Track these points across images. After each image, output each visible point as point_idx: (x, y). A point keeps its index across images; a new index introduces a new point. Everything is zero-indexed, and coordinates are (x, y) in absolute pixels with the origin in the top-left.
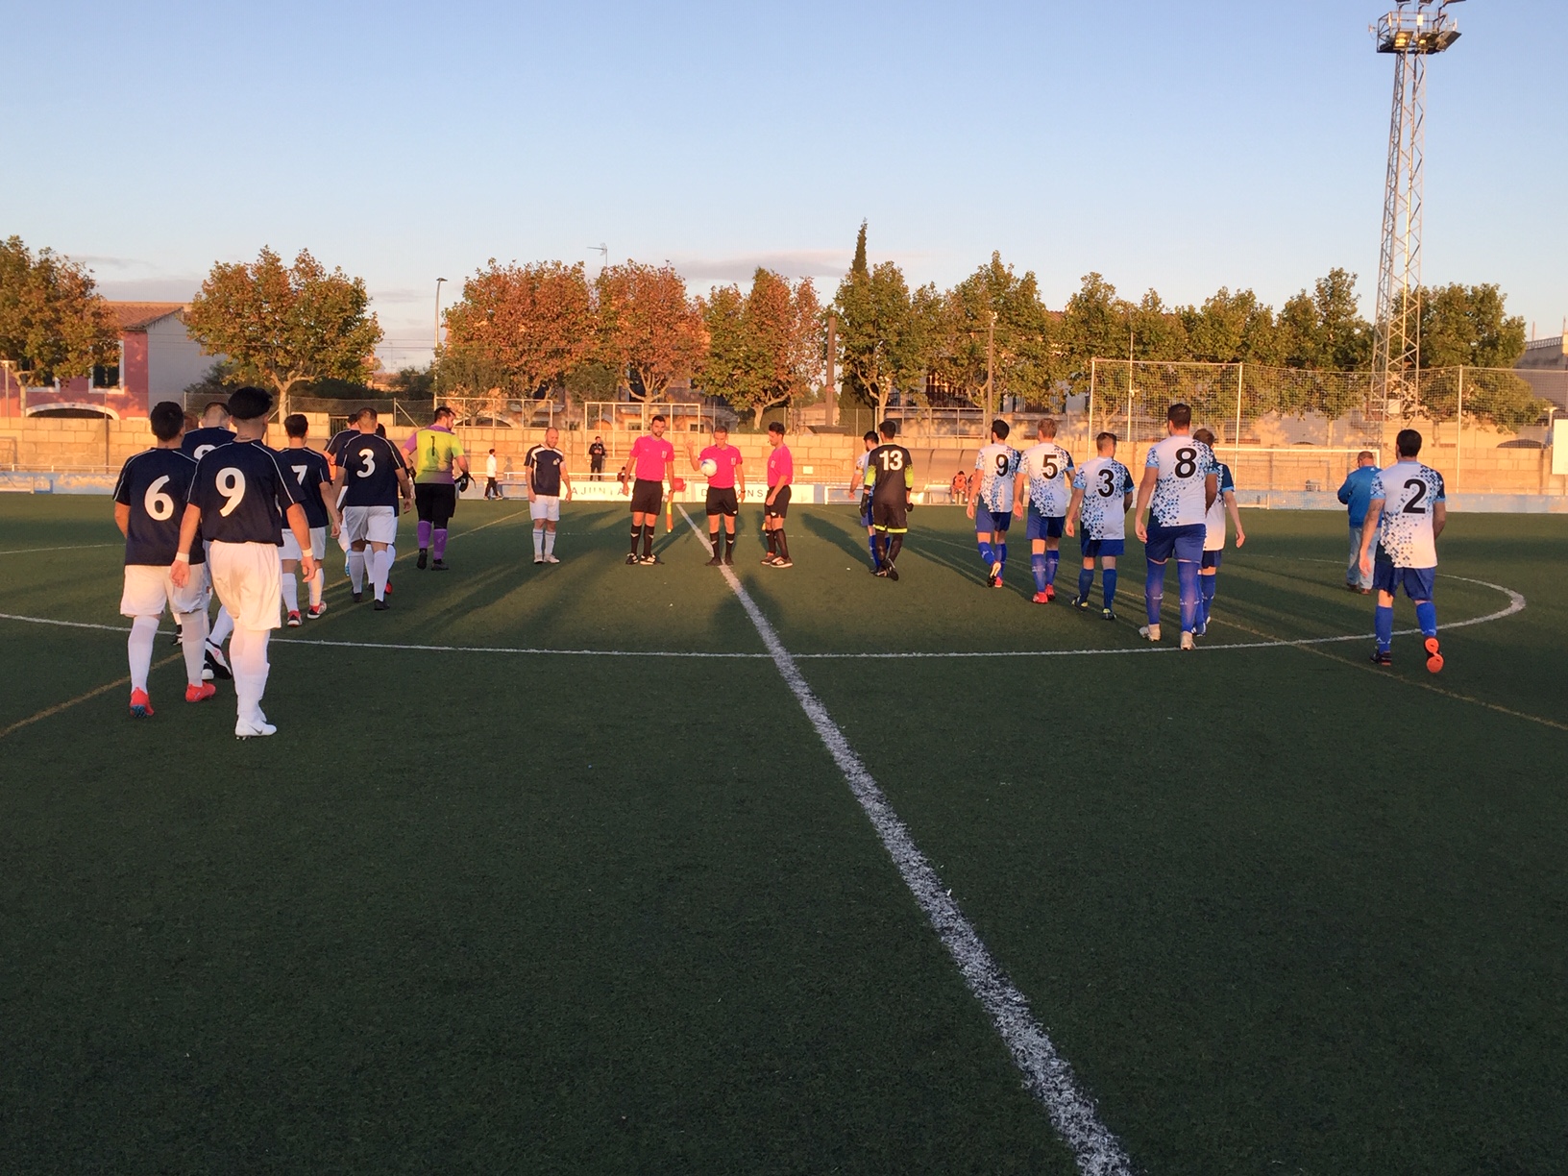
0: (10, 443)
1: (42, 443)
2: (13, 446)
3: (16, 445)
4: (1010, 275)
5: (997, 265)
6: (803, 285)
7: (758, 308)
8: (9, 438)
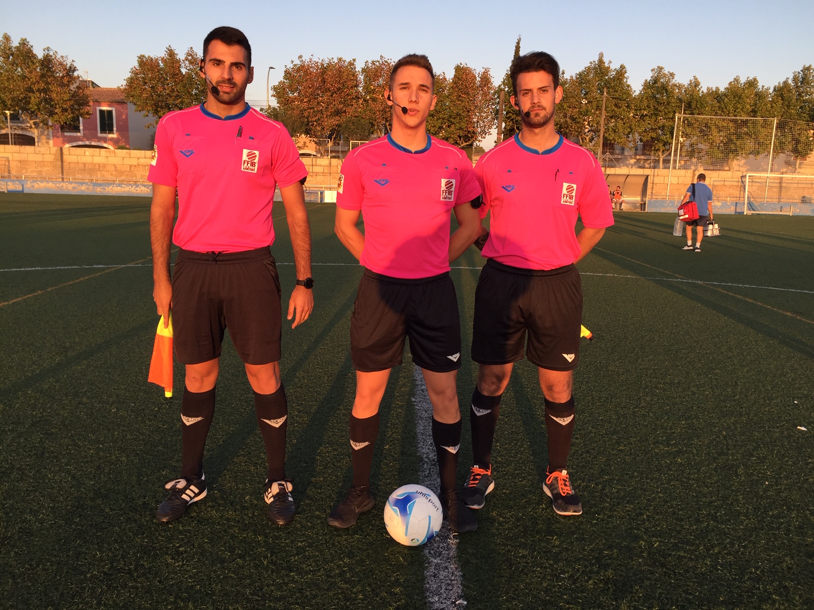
0: (5, 161)
1: (24, 161)
2: (7, 163)
3: (9, 162)
4: (609, 68)
5: (601, 61)
6: (484, 72)
7: (457, 87)
8: (4, 158)
